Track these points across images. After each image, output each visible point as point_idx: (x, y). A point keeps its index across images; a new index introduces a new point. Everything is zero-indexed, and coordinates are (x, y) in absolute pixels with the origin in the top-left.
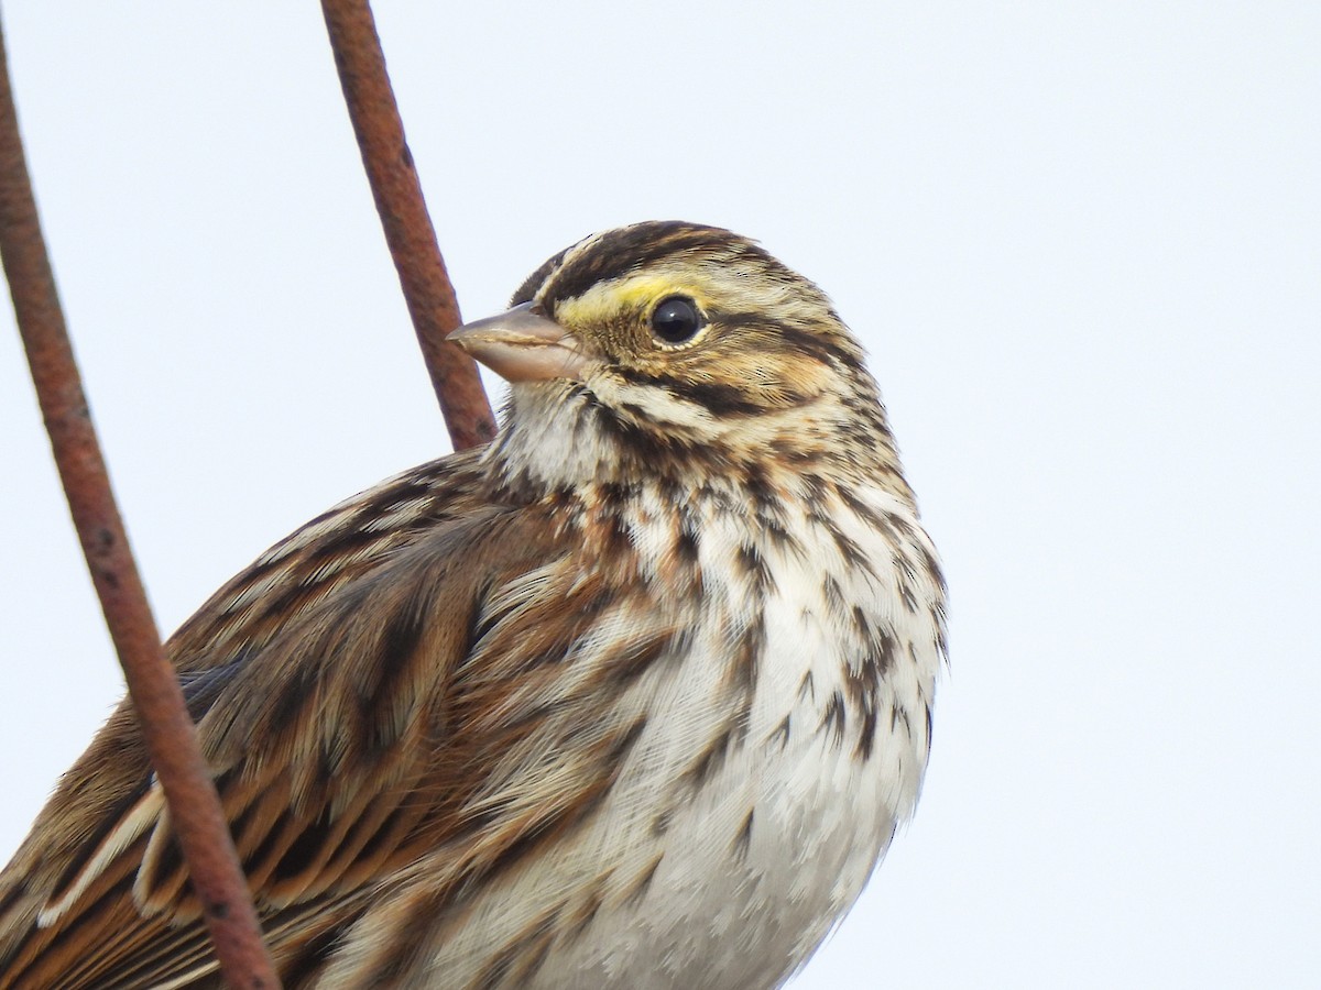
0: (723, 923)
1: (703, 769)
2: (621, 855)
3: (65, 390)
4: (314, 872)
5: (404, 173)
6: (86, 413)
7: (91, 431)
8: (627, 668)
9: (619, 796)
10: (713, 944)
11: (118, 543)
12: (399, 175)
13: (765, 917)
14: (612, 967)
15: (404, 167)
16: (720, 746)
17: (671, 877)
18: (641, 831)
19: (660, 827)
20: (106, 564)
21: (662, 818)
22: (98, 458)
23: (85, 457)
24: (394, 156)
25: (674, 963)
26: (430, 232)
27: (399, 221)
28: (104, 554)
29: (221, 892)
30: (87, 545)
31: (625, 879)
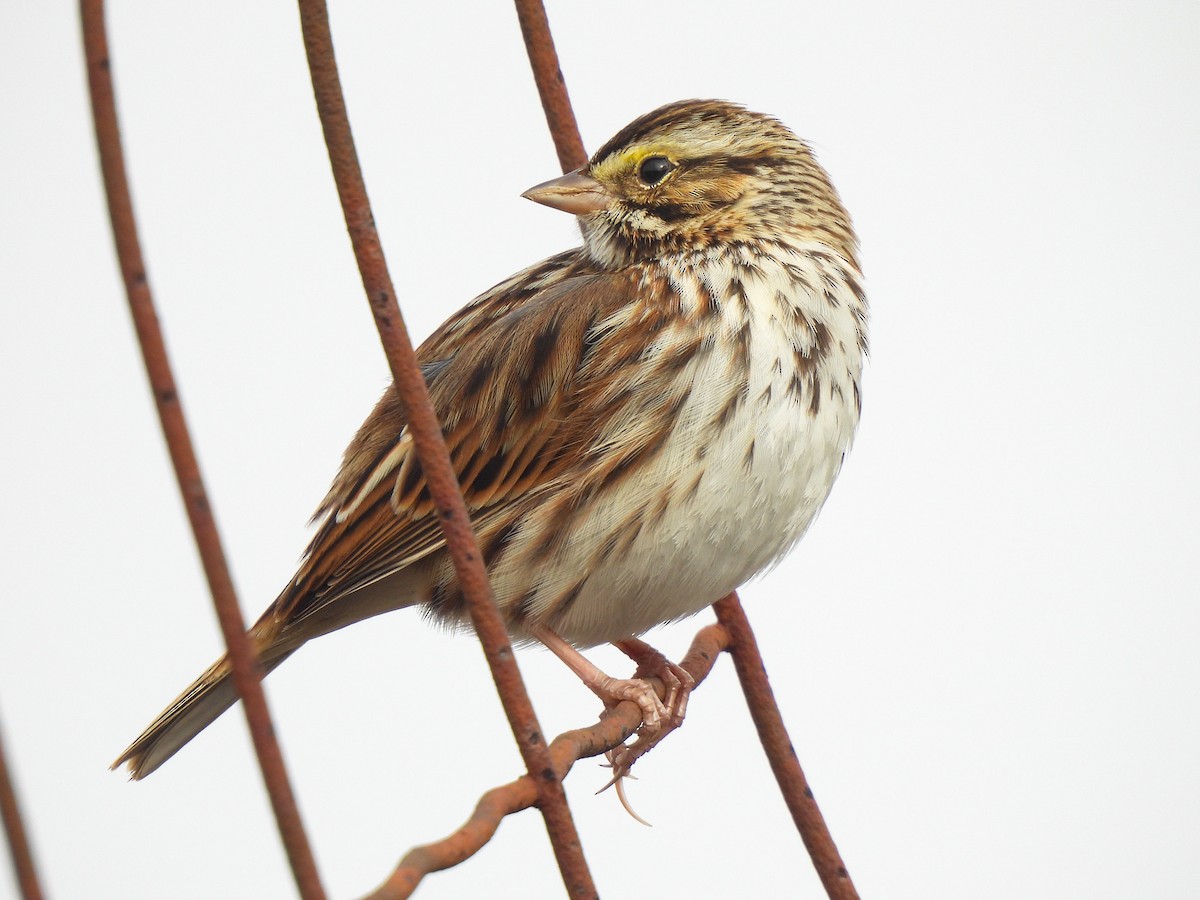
0: (742, 511)
1: (723, 418)
2: (679, 472)
3: (360, 210)
4: (496, 486)
5: (559, 86)
6: (373, 224)
7: (376, 235)
8: (678, 362)
9: (676, 437)
10: (737, 524)
11: (391, 301)
12: (556, 88)
13: (766, 507)
14: (679, 541)
15: (559, 83)
16: (732, 403)
17: (709, 484)
18: (690, 457)
19: (701, 454)
20: (383, 312)
21: (702, 448)
22: (380, 250)
23: (371, 250)
24: (553, 76)
25: (716, 537)
26: (573, 120)
27: (556, 114)
28: (383, 306)
29: (449, 505)
30: (372, 302)
31: (682, 486)
